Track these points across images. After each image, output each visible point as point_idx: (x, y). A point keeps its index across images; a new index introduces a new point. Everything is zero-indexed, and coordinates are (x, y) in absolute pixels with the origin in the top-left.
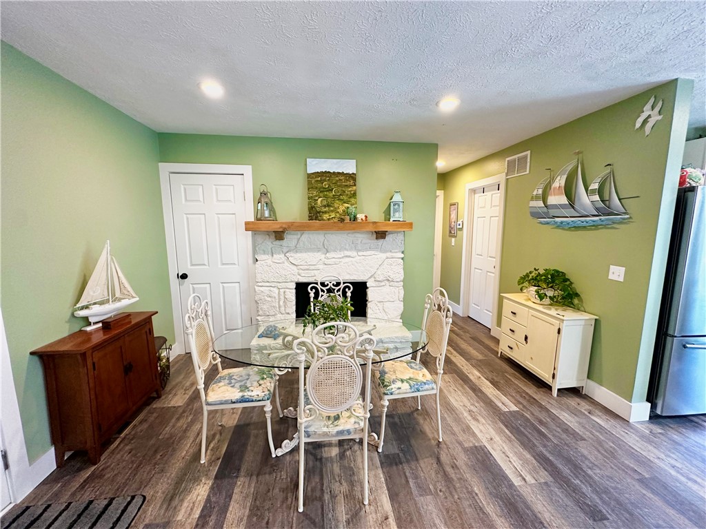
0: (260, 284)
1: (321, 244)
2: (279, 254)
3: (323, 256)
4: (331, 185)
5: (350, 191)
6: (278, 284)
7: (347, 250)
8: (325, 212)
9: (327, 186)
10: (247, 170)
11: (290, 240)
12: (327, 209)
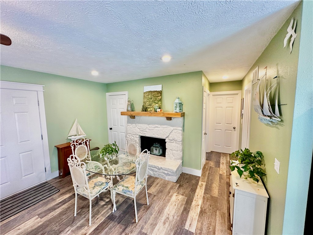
0: (128, 134)
2: (134, 124)
3: (148, 126)
4: (152, 96)
5: (159, 98)
7: (157, 124)
8: (149, 108)
10: (126, 93)
11: (137, 119)
12: (149, 106)
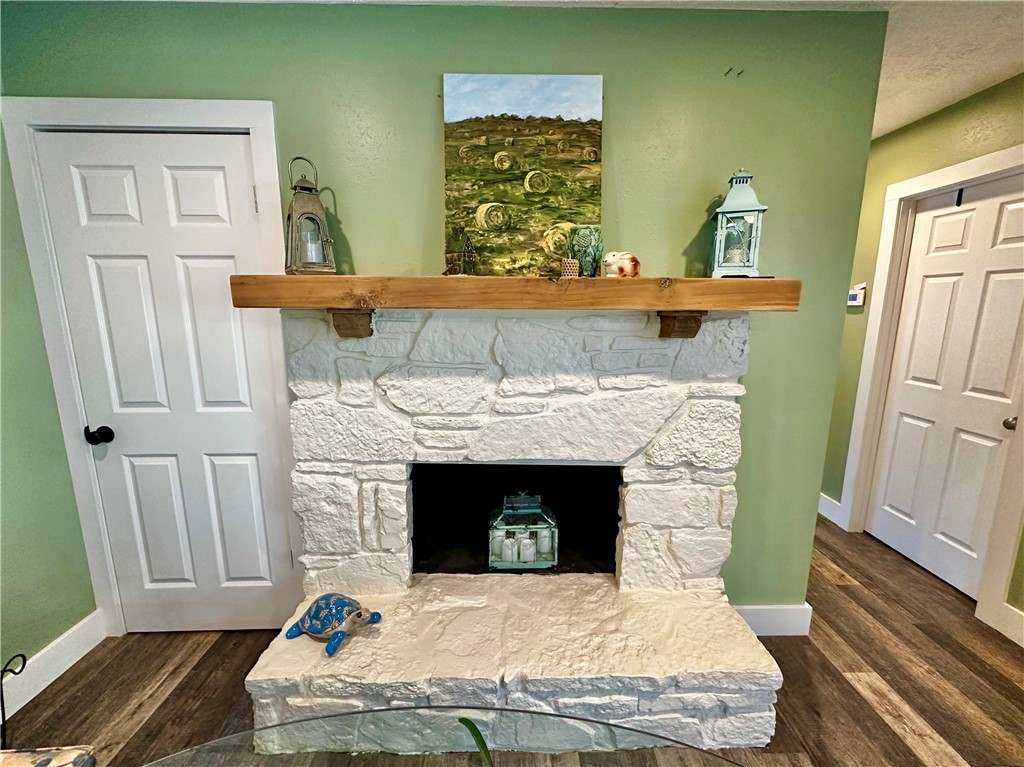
0: (304, 466)
1: (486, 351)
2: (358, 378)
3: (490, 389)
4: (521, 160)
5: (585, 179)
6: (359, 468)
7: (567, 372)
8: (500, 250)
9: (506, 165)
10: (260, 116)
11: (390, 334)
12: (505, 239)
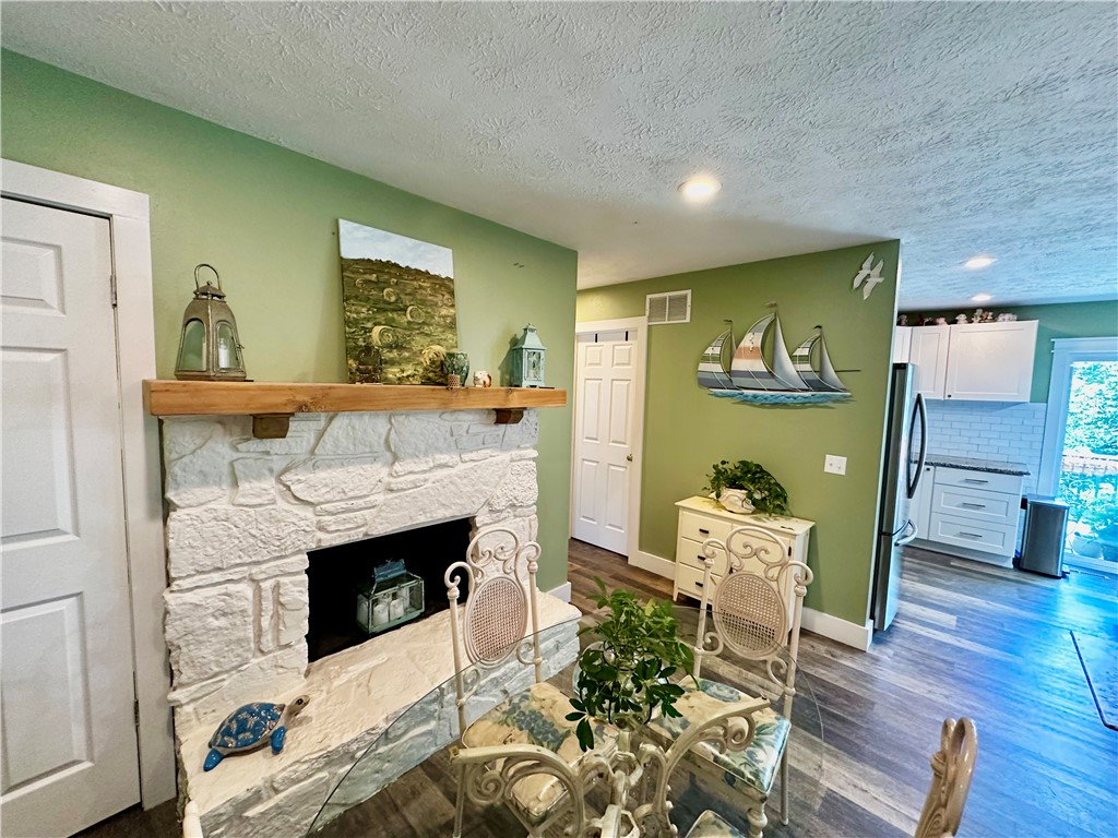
0: (185, 584)
1: (382, 441)
2: (259, 477)
3: (385, 471)
4: (402, 296)
5: (446, 316)
6: (255, 570)
7: (441, 453)
8: (392, 363)
9: (393, 299)
12: (394, 354)
